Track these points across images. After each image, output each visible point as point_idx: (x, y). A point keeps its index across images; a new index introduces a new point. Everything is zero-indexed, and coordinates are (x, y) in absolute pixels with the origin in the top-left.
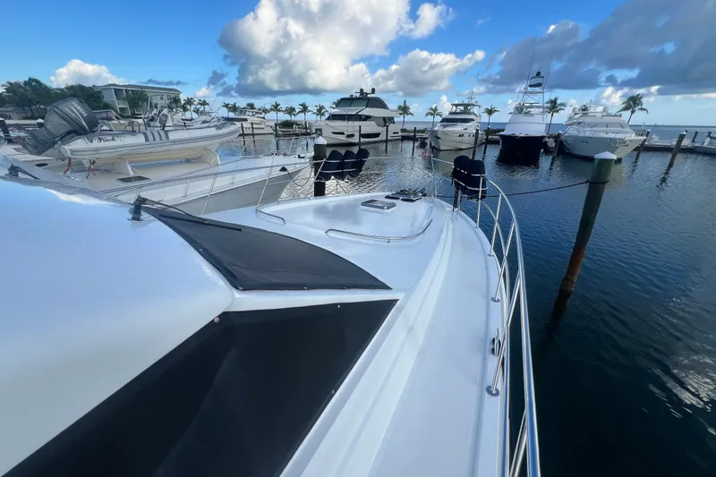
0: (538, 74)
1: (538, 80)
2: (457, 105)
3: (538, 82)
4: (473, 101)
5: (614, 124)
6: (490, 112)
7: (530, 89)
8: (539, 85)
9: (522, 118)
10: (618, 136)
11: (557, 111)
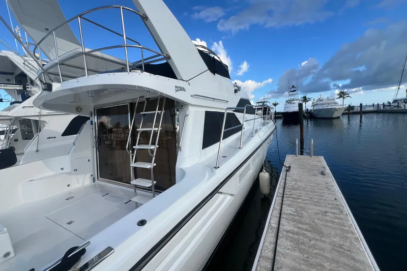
0: (293, 86)
1: (294, 89)
2: (258, 103)
3: (293, 89)
4: (266, 101)
5: (331, 103)
6: (275, 105)
7: (291, 93)
8: (295, 91)
9: (289, 105)
10: (332, 107)
11: (307, 101)
